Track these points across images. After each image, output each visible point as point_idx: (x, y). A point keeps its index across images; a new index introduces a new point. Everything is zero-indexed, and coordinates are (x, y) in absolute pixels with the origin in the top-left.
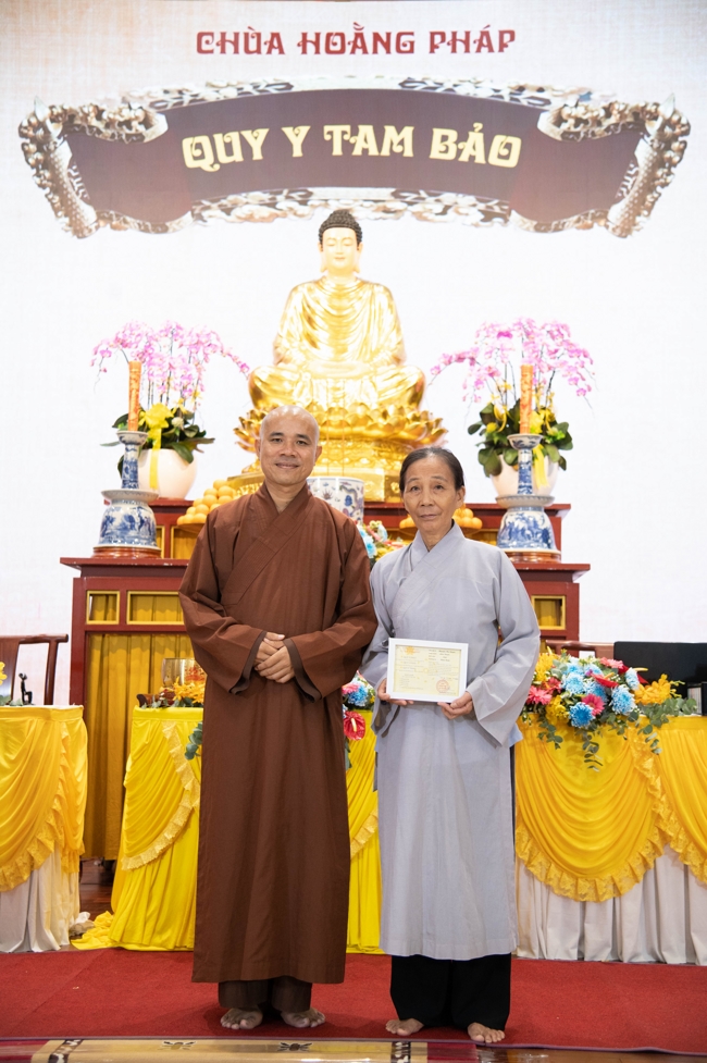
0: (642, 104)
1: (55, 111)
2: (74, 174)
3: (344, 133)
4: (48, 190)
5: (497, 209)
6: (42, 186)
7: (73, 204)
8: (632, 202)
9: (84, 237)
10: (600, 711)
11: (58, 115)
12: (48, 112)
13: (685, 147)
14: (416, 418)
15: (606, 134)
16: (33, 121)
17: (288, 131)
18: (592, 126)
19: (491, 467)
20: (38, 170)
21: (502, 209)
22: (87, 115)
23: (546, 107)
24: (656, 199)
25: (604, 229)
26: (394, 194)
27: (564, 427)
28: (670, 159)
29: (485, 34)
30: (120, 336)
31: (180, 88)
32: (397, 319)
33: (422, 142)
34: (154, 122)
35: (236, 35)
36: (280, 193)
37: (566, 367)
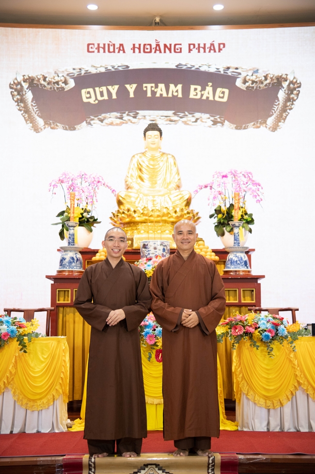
0: (280, 75)
1: (25, 77)
2: (34, 105)
3: (152, 87)
4: (22, 112)
5: (219, 120)
6: (20, 110)
7: (34, 118)
8: (277, 117)
9: (39, 132)
10: (273, 335)
11: (27, 79)
12: (22, 78)
13: (299, 93)
14: (188, 213)
15: (265, 87)
16: (16, 82)
17: (128, 86)
18: (259, 84)
19: (220, 233)
20: (18, 103)
21: (221, 120)
22: (39, 79)
23: (239, 76)
24: (287, 115)
25: (265, 128)
26: (174, 113)
27: (251, 215)
28: (293, 98)
29: (212, 45)
30: (61, 178)
31: (80, 67)
32: (178, 170)
33: (186, 91)
34: (69, 82)
35: (104, 45)
36: (125, 113)
37: (251, 191)
